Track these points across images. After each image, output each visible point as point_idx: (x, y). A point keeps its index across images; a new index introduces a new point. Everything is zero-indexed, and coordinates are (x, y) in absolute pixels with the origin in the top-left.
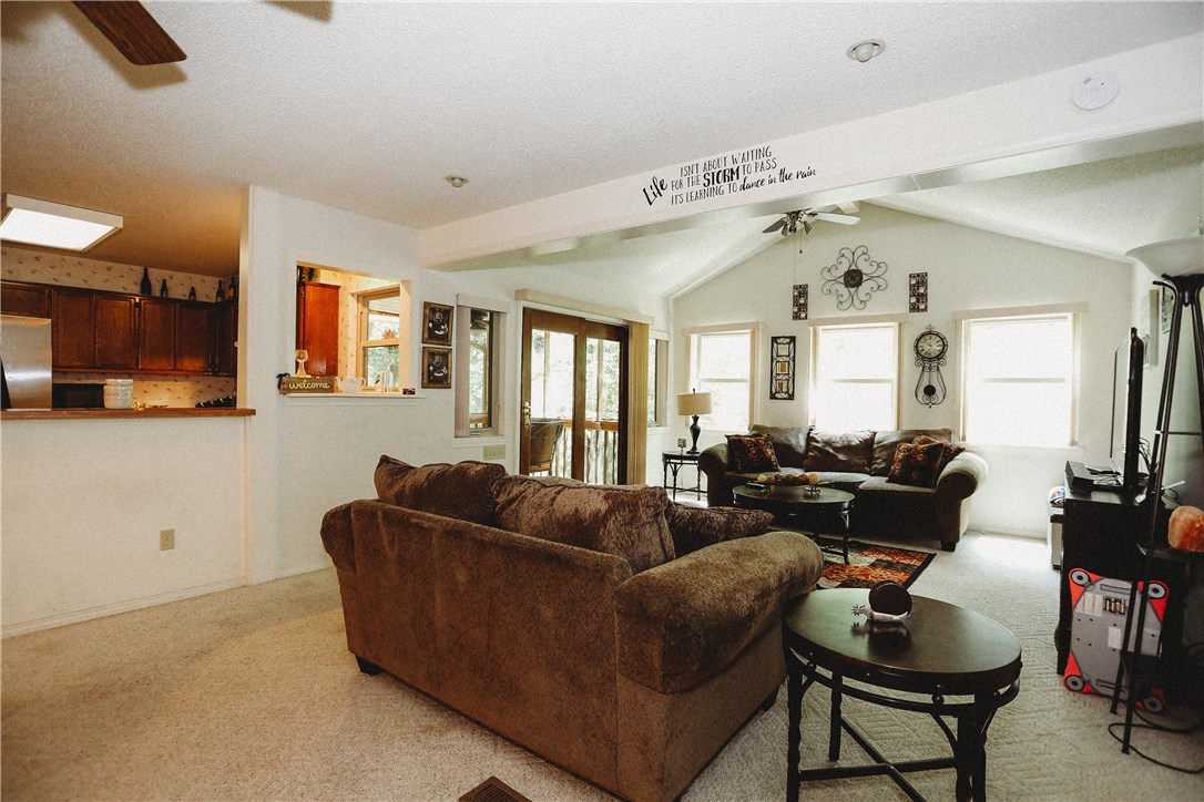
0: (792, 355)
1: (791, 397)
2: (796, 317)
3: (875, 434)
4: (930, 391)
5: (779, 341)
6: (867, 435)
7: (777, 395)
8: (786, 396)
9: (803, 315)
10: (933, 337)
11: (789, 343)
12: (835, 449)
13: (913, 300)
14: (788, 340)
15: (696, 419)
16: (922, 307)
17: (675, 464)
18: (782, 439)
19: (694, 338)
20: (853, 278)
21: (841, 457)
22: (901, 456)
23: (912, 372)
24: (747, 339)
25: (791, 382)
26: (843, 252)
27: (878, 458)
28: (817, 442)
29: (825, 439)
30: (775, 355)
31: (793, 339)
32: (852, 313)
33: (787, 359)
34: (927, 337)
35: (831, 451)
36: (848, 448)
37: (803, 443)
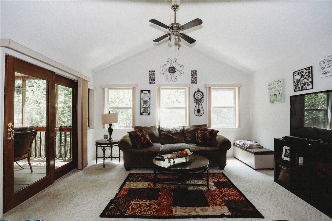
0: (149, 98)
1: (149, 114)
2: (151, 83)
3: (184, 127)
4: (199, 111)
5: (143, 92)
6: (182, 128)
7: (143, 114)
8: (147, 114)
9: (153, 82)
10: (200, 92)
11: (148, 93)
12: (172, 134)
13: (193, 79)
14: (147, 92)
15: (111, 125)
16: (195, 82)
17: (104, 147)
18: (150, 131)
19: (106, 89)
20: (172, 70)
21: (175, 137)
22: (200, 135)
23: (193, 104)
24: (131, 91)
25: (149, 108)
26: (168, 60)
27: (188, 136)
28: (164, 132)
29: (167, 130)
30: (142, 97)
31: (149, 91)
32: (172, 82)
33: (147, 99)
34: (198, 92)
35: (171, 135)
36: (176, 133)
37: (158, 133)
